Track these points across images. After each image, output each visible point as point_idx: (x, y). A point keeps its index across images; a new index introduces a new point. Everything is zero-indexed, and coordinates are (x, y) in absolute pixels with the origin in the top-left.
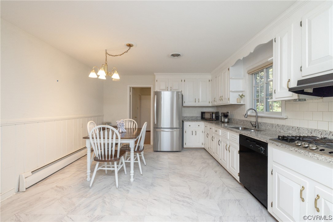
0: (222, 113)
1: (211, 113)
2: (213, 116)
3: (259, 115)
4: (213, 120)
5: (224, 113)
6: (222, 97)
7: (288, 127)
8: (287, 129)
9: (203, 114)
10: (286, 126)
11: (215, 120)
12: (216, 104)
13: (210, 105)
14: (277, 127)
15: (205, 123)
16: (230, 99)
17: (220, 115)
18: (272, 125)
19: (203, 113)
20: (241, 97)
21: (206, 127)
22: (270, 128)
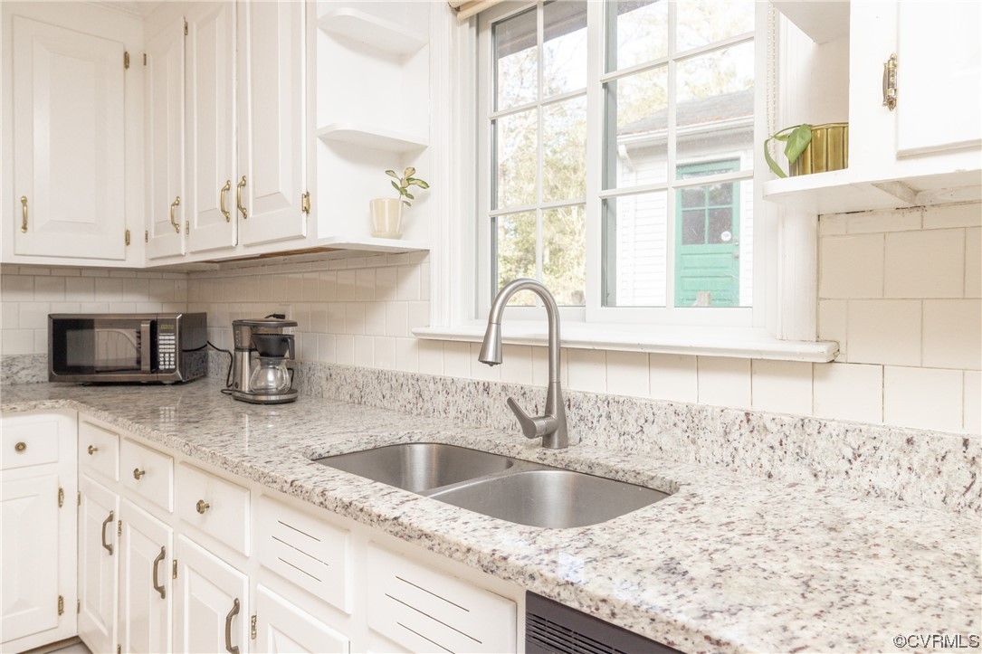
0: (237, 325)
1: (146, 327)
2: (161, 349)
3: (570, 332)
4: (159, 384)
5: (254, 326)
6: (243, 185)
7: (853, 440)
8: (849, 454)
9: (70, 334)
10: (832, 428)
11: (178, 383)
12: (185, 250)
13: (137, 258)
14: (741, 437)
15: (88, 415)
16: (320, 204)
17: (222, 338)
18: (692, 421)
19: (64, 330)
20: (403, 191)
21: (91, 450)
22: (665, 441)
